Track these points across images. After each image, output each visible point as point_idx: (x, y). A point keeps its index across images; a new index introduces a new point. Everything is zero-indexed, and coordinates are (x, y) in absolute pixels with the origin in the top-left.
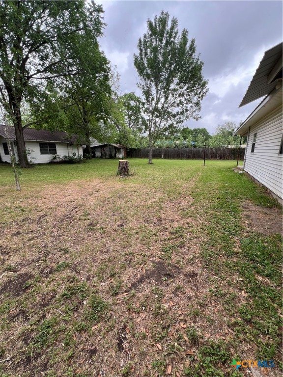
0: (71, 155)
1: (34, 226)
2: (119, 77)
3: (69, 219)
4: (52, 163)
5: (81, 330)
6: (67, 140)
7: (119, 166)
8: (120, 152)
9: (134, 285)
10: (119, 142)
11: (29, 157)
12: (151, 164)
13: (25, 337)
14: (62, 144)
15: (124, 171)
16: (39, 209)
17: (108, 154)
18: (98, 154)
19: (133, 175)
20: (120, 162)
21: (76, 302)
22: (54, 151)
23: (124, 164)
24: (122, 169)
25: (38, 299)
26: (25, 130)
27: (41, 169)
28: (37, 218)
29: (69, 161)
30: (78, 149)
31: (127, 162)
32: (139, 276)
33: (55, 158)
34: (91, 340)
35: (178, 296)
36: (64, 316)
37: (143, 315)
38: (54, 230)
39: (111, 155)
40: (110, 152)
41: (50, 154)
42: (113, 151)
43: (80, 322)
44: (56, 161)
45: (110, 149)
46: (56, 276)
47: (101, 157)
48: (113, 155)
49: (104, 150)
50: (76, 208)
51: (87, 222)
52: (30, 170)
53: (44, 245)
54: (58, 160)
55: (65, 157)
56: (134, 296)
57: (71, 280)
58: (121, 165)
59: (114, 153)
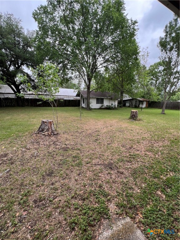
0: (110, 105)
1: (78, 135)
2: (148, 55)
3: (90, 135)
4: (100, 108)
5: (72, 166)
6: (109, 96)
7: (131, 114)
8: (142, 104)
9: (95, 164)
10: (143, 97)
11: (90, 105)
12: (164, 114)
13: (61, 160)
14: (107, 99)
15: (134, 117)
16: (83, 129)
17: (134, 105)
18: (127, 104)
19: (140, 120)
20: (132, 112)
21: (75, 160)
22: (102, 102)
23: (134, 113)
24: (132, 116)
25: (67, 154)
26: (91, 93)
27: (94, 112)
28: (80, 132)
29: (108, 108)
30: (115, 102)
31: (136, 111)
32: (100, 163)
33: (102, 106)
34: (73, 169)
35: (108, 175)
36: (71, 161)
37: (91, 173)
38: (83, 138)
39: (136, 105)
40: (136, 103)
41: (101, 104)
42: (138, 103)
43: (73, 164)
44: (102, 107)
45: (136, 101)
46: (75, 151)
47: (129, 107)
48: (137, 105)
49: (132, 102)
50: (96, 132)
51: (96, 138)
52: (89, 111)
53: (77, 141)
54: (103, 107)
55: (107, 105)
56: (92, 167)
57: (78, 154)
58: (132, 113)
59: (138, 104)
